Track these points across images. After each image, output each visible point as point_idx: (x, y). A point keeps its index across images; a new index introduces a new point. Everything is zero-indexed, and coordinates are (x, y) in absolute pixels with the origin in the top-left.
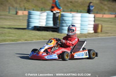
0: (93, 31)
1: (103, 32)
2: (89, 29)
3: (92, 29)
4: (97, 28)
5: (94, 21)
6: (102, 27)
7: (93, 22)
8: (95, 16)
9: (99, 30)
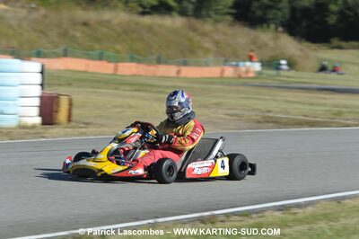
0: (38, 120)
1: (76, 122)
2: (23, 111)
3: (36, 111)
4: (55, 108)
5: (41, 85)
6: (71, 104)
7: (40, 87)
8: (43, 66)
9: (62, 115)
